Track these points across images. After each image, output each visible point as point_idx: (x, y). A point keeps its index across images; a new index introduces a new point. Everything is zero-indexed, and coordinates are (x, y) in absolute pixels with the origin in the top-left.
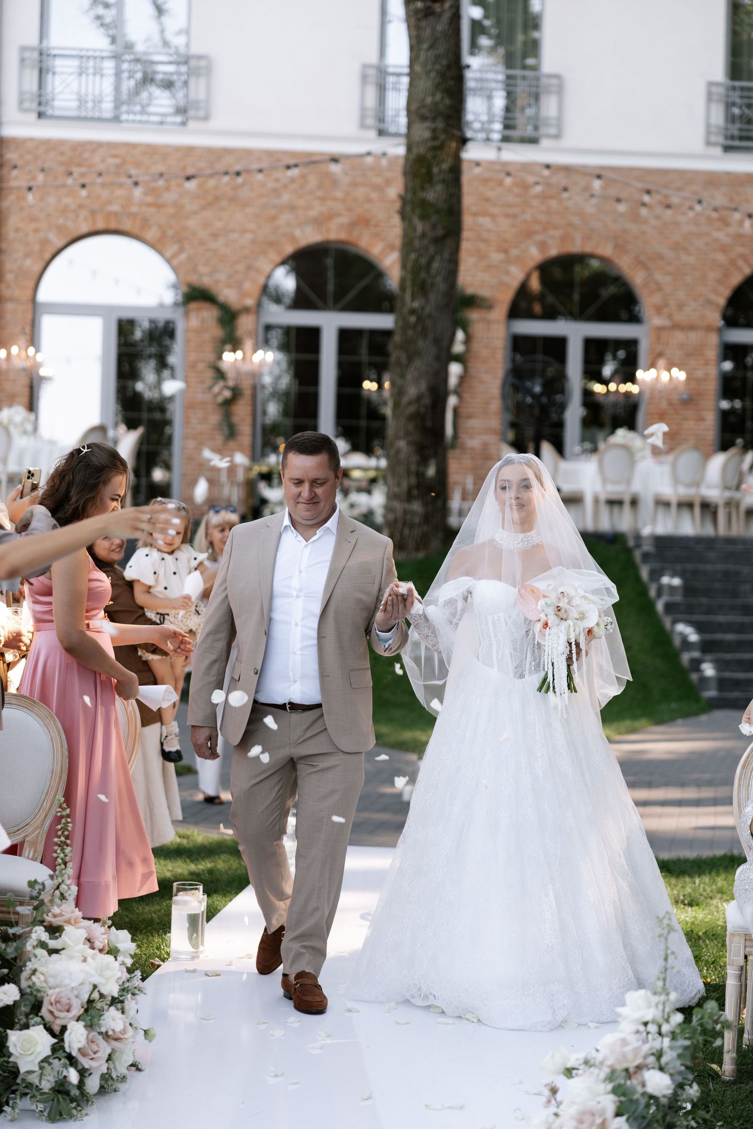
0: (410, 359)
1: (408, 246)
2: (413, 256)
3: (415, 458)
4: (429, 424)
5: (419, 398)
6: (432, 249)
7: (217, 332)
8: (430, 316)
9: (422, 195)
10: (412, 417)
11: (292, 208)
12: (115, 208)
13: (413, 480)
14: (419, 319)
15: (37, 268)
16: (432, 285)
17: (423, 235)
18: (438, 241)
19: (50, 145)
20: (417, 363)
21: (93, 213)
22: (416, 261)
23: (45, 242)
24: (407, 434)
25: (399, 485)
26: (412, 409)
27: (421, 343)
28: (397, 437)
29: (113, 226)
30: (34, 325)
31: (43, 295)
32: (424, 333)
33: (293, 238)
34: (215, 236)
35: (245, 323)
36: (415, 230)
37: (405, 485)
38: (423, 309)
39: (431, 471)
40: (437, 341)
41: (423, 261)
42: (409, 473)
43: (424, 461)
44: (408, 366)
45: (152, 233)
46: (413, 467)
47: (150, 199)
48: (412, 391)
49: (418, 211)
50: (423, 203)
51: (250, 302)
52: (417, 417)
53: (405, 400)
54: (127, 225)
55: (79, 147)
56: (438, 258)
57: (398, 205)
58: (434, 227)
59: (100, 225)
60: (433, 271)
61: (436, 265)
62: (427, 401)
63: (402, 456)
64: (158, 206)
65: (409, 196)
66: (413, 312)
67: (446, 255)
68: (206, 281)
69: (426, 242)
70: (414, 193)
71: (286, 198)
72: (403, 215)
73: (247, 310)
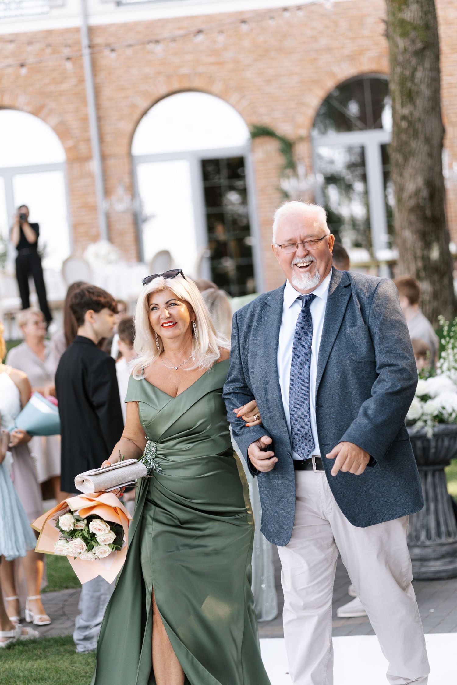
0: (406, 159)
1: (394, 61)
2: (398, 70)
3: (419, 244)
4: (428, 213)
5: (417, 192)
6: (414, 61)
7: (280, 160)
8: (419, 120)
9: (400, 15)
10: (412, 210)
11: (329, 50)
12: (185, 70)
13: (420, 264)
14: (410, 123)
15: (129, 127)
16: (418, 93)
17: (405, 50)
18: (419, 54)
19: (128, 27)
20: (414, 162)
21: (169, 77)
22: (402, 73)
23: (133, 106)
24: (410, 223)
25: (408, 269)
26: (412, 202)
27: (414, 144)
28: (403, 228)
29: (186, 85)
30: (132, 173)
31: (137, 149)
32: (416, 135)
33: (332, 74)
34: (268, 82)
35: (301, 150)
36: (397, 46)
37: (413, 269)
38: (411, 114)
39: (435, 254)
40: (428, 140)
41: (407, 73)
42: (415, 258)
43: (428, 245)
44: (404, 165)
45: (217, 87)
46: (419, 253)
47: (212, 59)
48: (411, 187)
49: (399, 30)
50: (402, 23)
51: (303, 132)
52: (418, 209)
53: (405, 195)
54: (196, 83)
55: (151, 25)
56: (420, 68)
57: (382, 27)
58: (413, 42)
59: (176, 86)
60: (416, 80)
61: (419, 74)
62: (425, 193)
63: (409, 244)
64: (219, 64)
65: (391, 19)
66: (404, 118)
67: (427, 65)
68: (266, 121)
69: (408, 56)
70: (394, 15)
71: (323, 42)
72: (387, 35)
73: (301, 139)
